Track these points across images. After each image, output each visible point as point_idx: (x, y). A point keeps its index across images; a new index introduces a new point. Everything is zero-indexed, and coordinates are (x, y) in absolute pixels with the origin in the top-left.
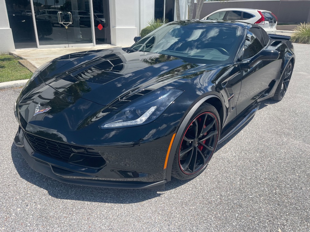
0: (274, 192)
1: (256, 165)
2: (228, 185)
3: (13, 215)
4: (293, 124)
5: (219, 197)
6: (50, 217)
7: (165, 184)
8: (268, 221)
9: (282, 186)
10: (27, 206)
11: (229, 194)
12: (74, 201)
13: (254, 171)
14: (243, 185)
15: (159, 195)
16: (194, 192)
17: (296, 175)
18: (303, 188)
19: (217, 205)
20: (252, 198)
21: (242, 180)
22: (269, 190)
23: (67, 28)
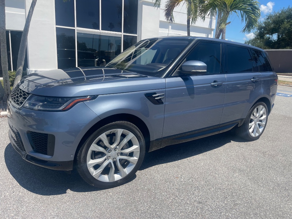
0: (195, 211)
1: (195, 190)
2: (161, 201)
3: (3, 196)
4: (254, 163)
5: (147, 208)
6: (24, 201)
9: (205, 208)
10: (14, 192)
11: (157, 207)
13: (190, 194)
14: (173, 203)
16: (130, 202)
17: (224, 203)
18: (222, 213)
19: (142, 213)
20: (173, 212)
21: (175, 199)
22: (191, 210)
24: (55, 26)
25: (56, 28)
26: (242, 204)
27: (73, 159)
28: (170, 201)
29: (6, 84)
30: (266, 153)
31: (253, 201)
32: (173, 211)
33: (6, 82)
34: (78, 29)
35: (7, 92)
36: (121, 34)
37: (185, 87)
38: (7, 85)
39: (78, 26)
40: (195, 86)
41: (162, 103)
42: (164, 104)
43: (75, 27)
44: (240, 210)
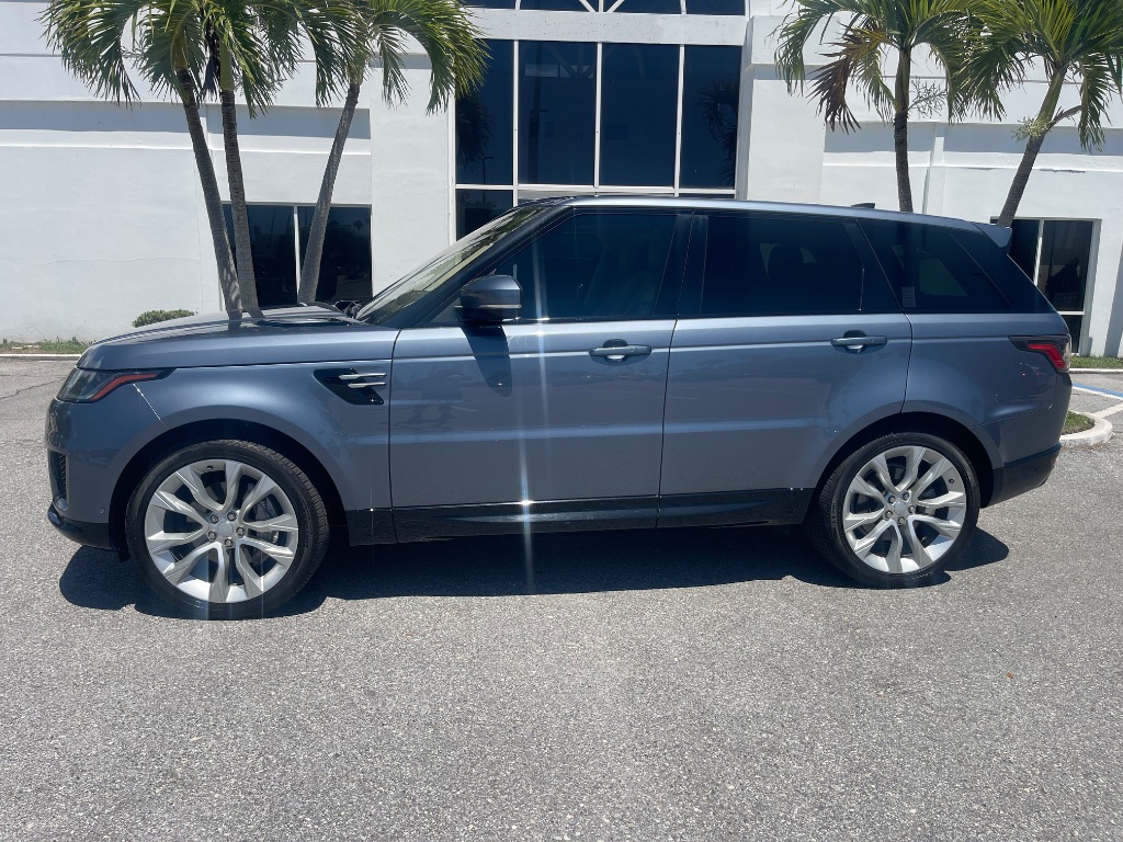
24: (452, 187)
25: (458, 191)
27: (106, 520)
34: (521, 190)
36: (673, 193)
37: (473, 358)
39: (521, 180)
40: (511, 356)
41: (379, 401)
42: (386, 403)
43: (512, 184)
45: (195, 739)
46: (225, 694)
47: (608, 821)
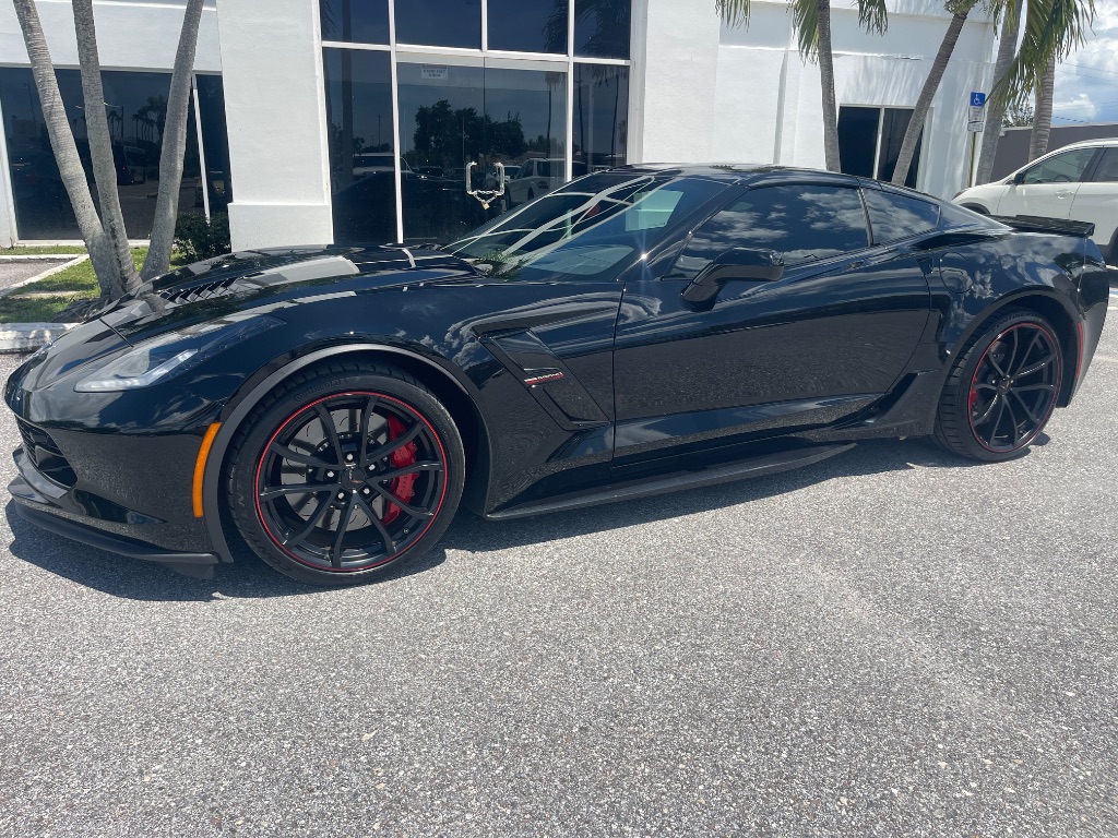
0: (508, 663)
4: (911, 531)
5: (339, 636)
7: (216, 566)
8: (373, 710)
12: (33, 567)
14: (447, 630)
15: (209, 598)
16: (294, 613)
18: (611, 680)
20: (421, 659)
21: (464, 620)
23: (486, 206)
24: (318, 44)
25: (324, 49)
26: (721, 660)
28: (442, 624)
29: (112, 241)
30: (998, 500)
31: (783, 654)
32: (423, 656)
33: (114, 237)
34: (400, 52)
35: (118, 272)
36: (566, 62)
38: (116, 246)
39: (399, 39)
43: (389, 43)
44: (694, 678)
45: (367, 737)
46: (358, 666)
47: (988, 762)
